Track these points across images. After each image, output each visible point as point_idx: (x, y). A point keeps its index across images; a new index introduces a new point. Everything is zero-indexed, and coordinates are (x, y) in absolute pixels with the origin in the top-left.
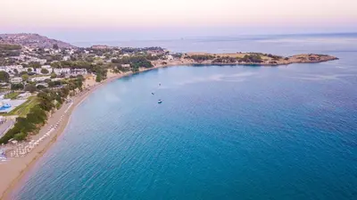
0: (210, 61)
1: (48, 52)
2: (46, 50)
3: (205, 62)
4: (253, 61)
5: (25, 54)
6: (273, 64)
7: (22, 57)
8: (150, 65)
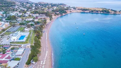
0: (88, 11)
1: (25, 5)
2: (25, 4)
3: (86, 12)
4: (106, 12)
5: (17, 5)
6: (114, 14)
7: (16, 7)
8: (66, 13)
